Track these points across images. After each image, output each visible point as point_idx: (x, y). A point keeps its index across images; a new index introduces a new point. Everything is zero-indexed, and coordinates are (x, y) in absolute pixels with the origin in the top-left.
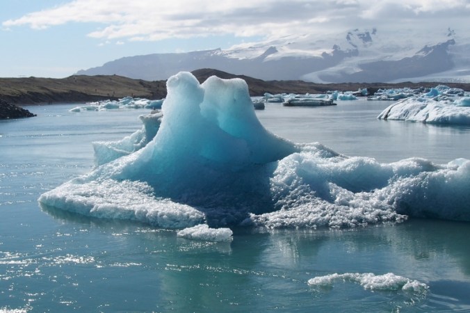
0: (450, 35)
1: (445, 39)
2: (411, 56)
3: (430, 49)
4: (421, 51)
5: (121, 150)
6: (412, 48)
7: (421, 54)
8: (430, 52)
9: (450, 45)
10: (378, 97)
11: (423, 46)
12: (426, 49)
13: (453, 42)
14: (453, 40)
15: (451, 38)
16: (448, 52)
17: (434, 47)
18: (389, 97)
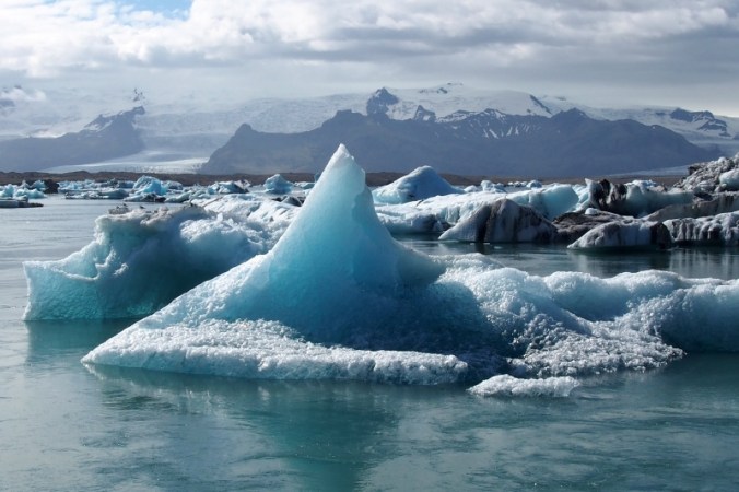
0: (136, 99)
1: (129, 107)
2: (77, 131)
3: (107, 120)
4: (94, 123)
5: (76, 276)
6: (79, 119)
7: (93, 128)
8: (107, 124)
9: (137, 116)
10: (83, 194)
11: (96, 116)
12: (101, 120)
13: (141, 110)
14: (141, 107)
15: (137, 104)
16: (135, 126)
17: (113, 117)
18: (100, 194)
